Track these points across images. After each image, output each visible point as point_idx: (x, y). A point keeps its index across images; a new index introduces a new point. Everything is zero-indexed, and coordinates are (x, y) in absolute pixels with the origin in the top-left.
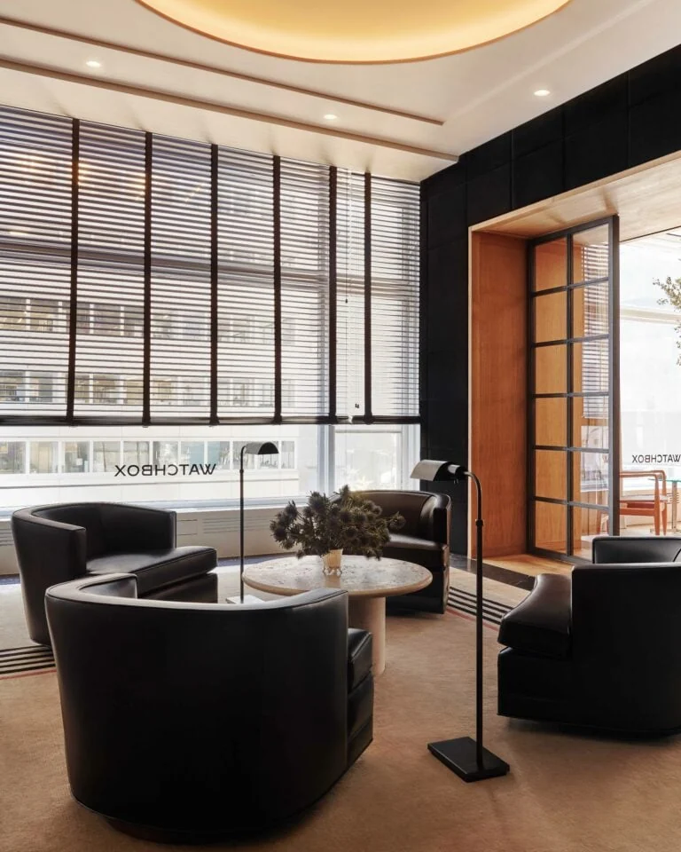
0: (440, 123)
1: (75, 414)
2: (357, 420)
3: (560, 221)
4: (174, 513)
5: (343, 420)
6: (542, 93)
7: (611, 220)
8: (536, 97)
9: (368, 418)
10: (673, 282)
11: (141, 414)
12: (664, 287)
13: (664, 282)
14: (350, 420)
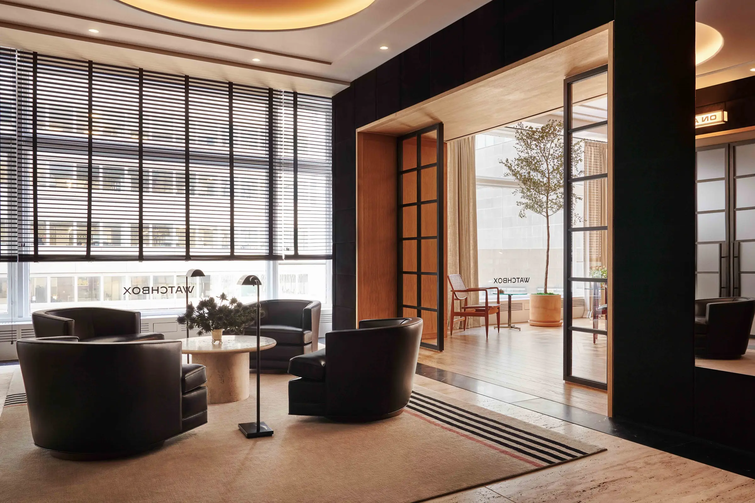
0: (330, 63)
1: (92, 253)
2: (288, 257)
3: (409, 126)
4: (139, 313)
5: (279, 258)
6: (384, 48)
7: (438, 127)
8: (381, 50)
9: (296, 256)
10: (510, 162)
11: (137, 254)
12: (506, 165)
13: (504, 162)
14: (283, 257)
